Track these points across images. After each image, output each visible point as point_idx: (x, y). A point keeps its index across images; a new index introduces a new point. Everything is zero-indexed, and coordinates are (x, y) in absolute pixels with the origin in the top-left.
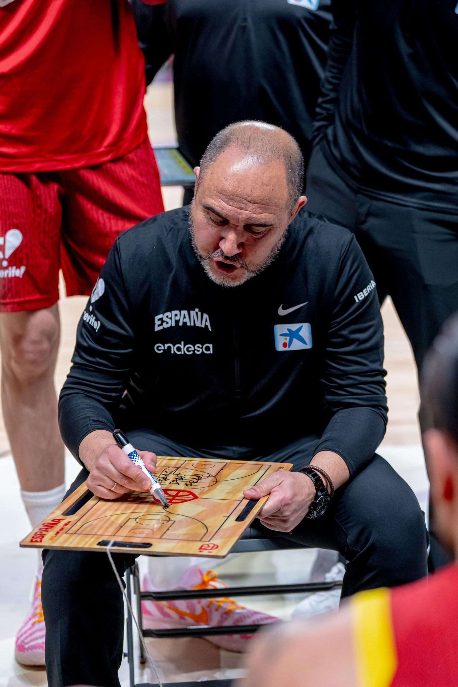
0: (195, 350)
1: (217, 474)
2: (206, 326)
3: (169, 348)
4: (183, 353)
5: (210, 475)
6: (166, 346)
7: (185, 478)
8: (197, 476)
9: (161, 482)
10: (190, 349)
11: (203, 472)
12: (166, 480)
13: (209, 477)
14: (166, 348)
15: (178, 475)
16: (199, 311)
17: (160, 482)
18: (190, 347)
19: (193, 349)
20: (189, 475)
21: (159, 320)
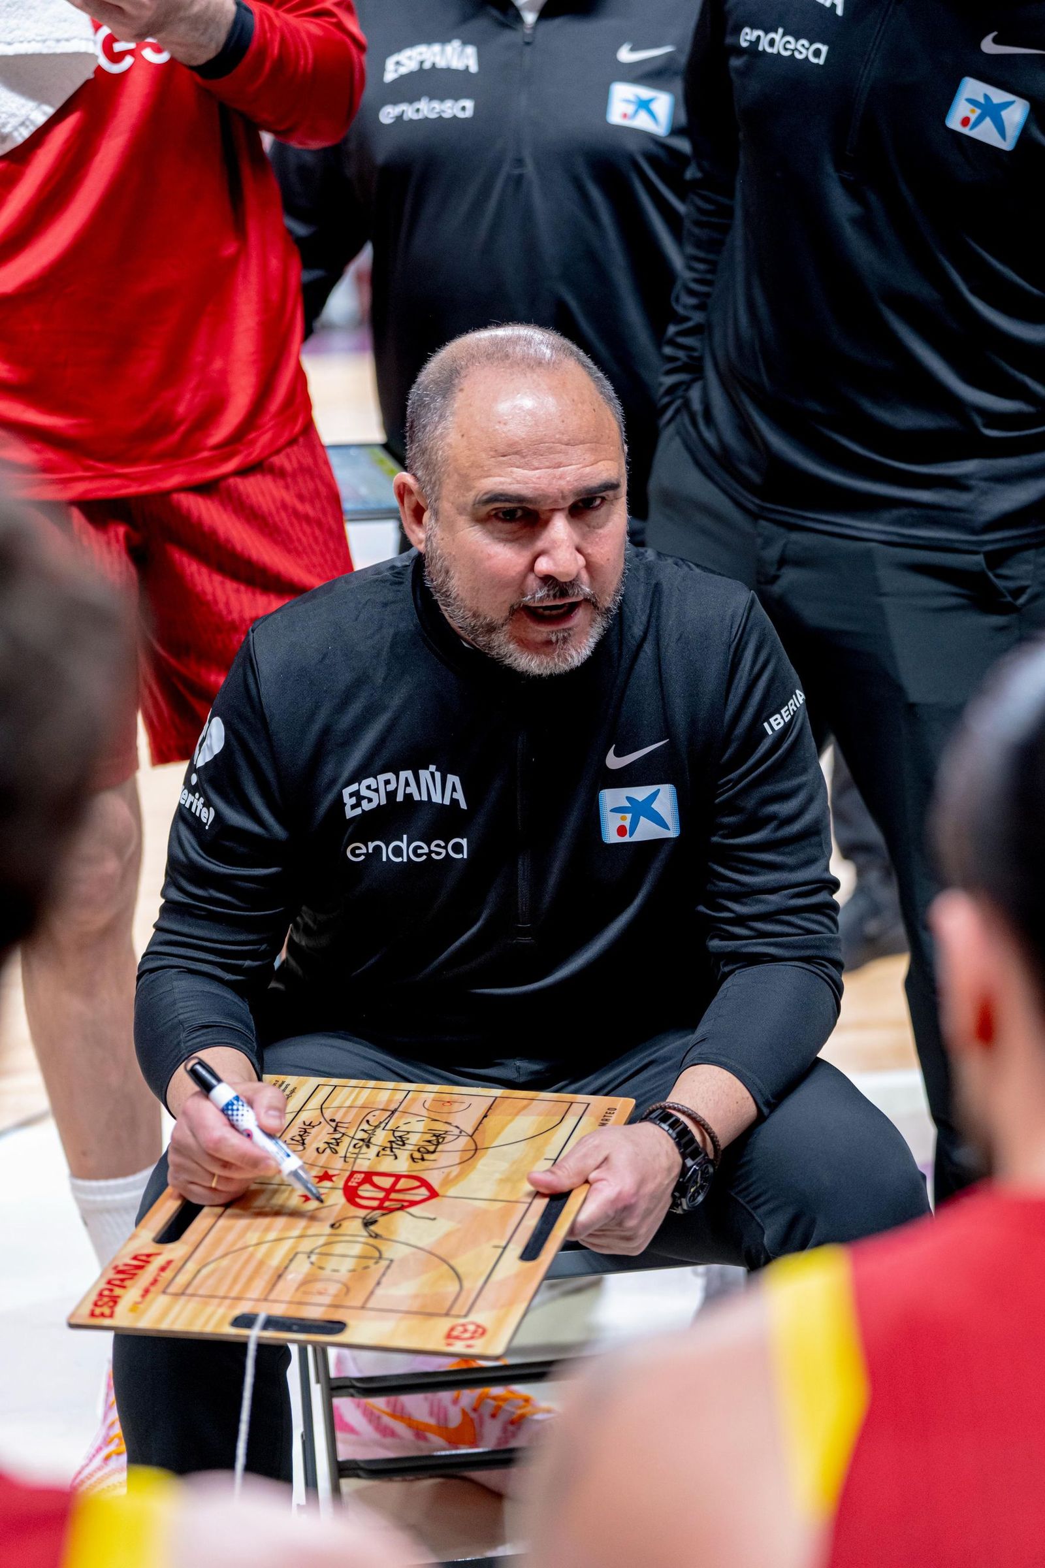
0: (431, 852)
1: (477, 1129)
2: (454, 802)
3: (377, 849)
4: (405, 860)
5: (461, 1132)
6: (371, 845)
7: (408, 1139)
8: (434, 1135)
9: (360, 1151)
10: (420, 851)
11: (446, 1123)
12: (368, 1147)
13: (459, 1136)
14: (370, 851)
15: (394, 1131)
16: (437, 770)
17: (357, 1151)
18: (421, 848)
19: (426, 850)
20: (417, 1129)
21: (351, 795)
